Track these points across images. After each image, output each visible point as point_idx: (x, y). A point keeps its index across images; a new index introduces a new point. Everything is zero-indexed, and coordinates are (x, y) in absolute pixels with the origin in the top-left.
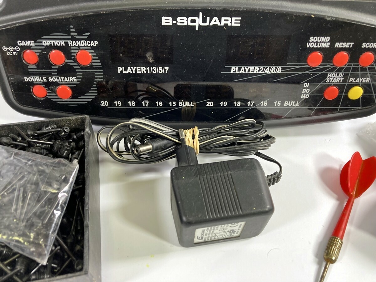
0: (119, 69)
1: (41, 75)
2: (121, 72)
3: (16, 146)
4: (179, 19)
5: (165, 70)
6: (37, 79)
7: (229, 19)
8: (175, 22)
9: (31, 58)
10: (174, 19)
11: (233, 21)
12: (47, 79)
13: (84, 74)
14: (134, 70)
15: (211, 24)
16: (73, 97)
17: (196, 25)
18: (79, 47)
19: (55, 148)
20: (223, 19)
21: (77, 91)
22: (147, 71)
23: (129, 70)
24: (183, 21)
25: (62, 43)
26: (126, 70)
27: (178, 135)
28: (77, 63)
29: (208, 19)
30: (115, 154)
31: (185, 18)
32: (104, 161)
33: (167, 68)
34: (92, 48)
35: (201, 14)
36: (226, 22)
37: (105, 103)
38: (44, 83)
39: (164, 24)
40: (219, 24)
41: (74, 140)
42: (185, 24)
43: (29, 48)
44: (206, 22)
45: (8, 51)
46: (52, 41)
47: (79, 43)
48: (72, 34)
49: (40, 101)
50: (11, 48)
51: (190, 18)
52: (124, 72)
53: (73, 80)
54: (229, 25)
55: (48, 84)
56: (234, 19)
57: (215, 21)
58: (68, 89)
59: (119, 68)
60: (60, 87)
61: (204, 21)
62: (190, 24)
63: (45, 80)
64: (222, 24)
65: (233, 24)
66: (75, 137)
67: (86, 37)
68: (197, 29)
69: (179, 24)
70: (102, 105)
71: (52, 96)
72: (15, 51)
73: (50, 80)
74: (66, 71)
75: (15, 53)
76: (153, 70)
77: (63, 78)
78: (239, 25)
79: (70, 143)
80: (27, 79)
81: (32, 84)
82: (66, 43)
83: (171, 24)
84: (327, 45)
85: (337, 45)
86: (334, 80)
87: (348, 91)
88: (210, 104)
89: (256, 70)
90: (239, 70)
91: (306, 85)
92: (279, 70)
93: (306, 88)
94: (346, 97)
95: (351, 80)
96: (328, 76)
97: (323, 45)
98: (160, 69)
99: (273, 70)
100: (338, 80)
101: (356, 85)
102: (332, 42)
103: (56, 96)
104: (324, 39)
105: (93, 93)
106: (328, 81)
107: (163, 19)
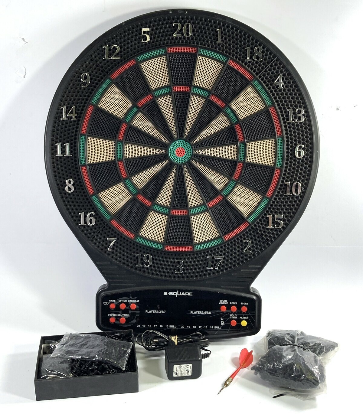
0: (146, 311)
1: (115, 313)
4: (170, 293)
6: (113, 315)
7: (188, 293)
9: (113, 306)
10: (168, 293)
12: (117, 315)
13: (132, 313)
14: (152, 311)
16: (126, 322)
17: (176, 295)
20: (186, 293)
21: (128, 320)
22: (157, 312)
23: (150, 312)
24: (171, 294)
25: (126, 301)
26: (149, 311)
28: (130, 308)
29: (181, 293)
31: (172, 292)
33: (165, 311)
34: (137, 303)
35: (178, 291)
37: (138, 326)
38: (115, 316)
39: (164, 294)
43: (113, 303)
46: (122, 300)
47: (132, 301)
48: (130, 297)
49: (112, 324)
50: (106, 303)
51: (174, 293)
53: (127, 315)
54: (188, 295)
55: (117, 317)
56: (190, 293)
57: (183, 294)
58: (125, 319)
61: (179, 294)
62: (174, 295)
64: (186, 295)
65: (190, 295)
67: (135, 299)
68: (177, 296)
71: (117, 323)
73: (118, 315)
74: (125, 311)
75: (107, 305)
76: (159, 312)
77: (123, 315)
78: (192, 295)
80: (109, 315)
81: (111, 317)
82: (127, 301)
83: (167, 294)
84: (227, 303)
85: (231, 303)
86: (234, 318)
87: (240, 322)
88: (183, 327)
89: (201, 312)
90: (194, 312)
91: (222, 319)
92: (210, 313)
93: (223, 321)
94: (241, 325)
95: (240, 317)
96: (231, 315)
97: (226, 303)
98: (162, 311)
99: (207, 313)
100: (235, 317)
101: (243, 320)
102: (229, 302)
103: (119, 322)
104: (225, 301)
105: (135, 321)
106: (231, 318)
107: (164, 292)
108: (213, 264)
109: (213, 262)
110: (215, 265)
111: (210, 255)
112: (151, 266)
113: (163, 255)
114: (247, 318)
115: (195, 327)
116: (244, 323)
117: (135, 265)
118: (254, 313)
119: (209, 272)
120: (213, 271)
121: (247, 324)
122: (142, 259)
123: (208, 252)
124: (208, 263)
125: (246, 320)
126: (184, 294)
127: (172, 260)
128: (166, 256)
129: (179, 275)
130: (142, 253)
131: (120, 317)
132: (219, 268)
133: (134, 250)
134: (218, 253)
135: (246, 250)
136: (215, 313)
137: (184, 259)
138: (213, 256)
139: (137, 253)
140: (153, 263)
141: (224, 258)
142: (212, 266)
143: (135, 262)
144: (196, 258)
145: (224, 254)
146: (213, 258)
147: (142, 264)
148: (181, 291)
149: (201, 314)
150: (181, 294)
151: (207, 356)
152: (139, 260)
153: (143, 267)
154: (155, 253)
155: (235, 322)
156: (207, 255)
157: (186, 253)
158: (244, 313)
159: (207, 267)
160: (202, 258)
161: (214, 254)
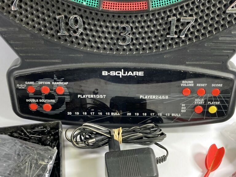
1: (36, 98)
2: (80, 97)
3: (21, 138)
4: (111, 72)
5: (104, 96)
6: (33, 100)
7: (138, 72)
8: (109, 74)
10: (109, 72)
11: (140, 73)
12: (39, 101)
13: (59, 98)
14: (87, 96)
15: (128, 75)
16: (52, 110)
17: (120, 75)
18: (58, 85)
19: (43, 140)
20: (134, 72)
21: (55, 107)
22: (94, 97)
23: (84, 96)
24: (113, 73)
25: (49, 83)
26: (82, 96)
27: (110, 133)
28: (56, 92)
29: (126, 72)
30: (75, 143)
31: (115, 72)
32: (67, 146)
33: (105, 96)
34: (65, 85)
35: (123, 70)
36: (136, 74)
37: (69, 113)
38: (37, 102)
39: (103, 74)
40: (132, 75)
41: (52, 135)
42: (115, 75)
43: (31, 85)
44: (125, 74)
45: (20, 86)
46: (44, 82)
47: (58, 83)
48: (54, 79)
49: (33, 112)
51: (117, 72)
52: (81, 97)
53: (53, 101)
54: (138, 75)
55: (38, 103)
56: (140, 72)
57: (130, 73)
58: (50, 105)
59: (78, 95)
60: (45, 105)
61: (124, 73)
62: (117, 75)
63: (37, 101)
64: (134, 75)
65: (140, 75)
66: (53, 133)
67: (62, 80)
68: (121, 77)
69: (111, 75)
70: (68, 114)
71: (40, 109)
72: (23, 86)
73: (40, 101)
74: (49, 96)
75: (23, 88)
76: (97, 96)
77: (47, 100)
78: (143, 75)
79: (50, 136)
80: (27, 100)
81: (30, 103)
82: (51, 83)
83: (107, 74)
84: (193, 85)
85: (198, 85)
86: (199, 103)
87: (208, 108)
88: (129, 114)
89: (154, 97)
90: (144, 97)
91: (183, 105)
92: (167, 97)
93: (184, 107)
94: (208, 112)
95: (209, 102)
96: (196, 100)
97: (190, 85)
98: (101, 96)
99: (163, 97)
100: (201, 103)
101: (213, 105)
102: (195, 83)
103: (43, 109)
104: (190, 82)
105: (63, 108)
106: (196, 103)
107: (103, 72)
108: (178, 31)
109: (177, 27)
110: (180, 31)
111: (174, 15)
112: (82, 34)
113: (99, 17)
114: (219, 103)
115: (146, 114)
116: (213, 110)
117: (58, 32)
118: (229, 98)
119: (170, 42)
120: (177, 40)
121: (217, 111)
122: (67, 24)
123: (170, 11)
124: (169, 29)
125: (217, 106)
126: (132, 74)
127: (114, 25)
128: (105, 17)
129: (125, 47)
130: (66, 14)
131: (43, 103)
132: (186, 35)
133: (54, 9)
134: (186, 12)
135: (233, 7)
136: (175, 97)
137: (133, 22)
138: (178, 17)
139: (59, 14)
140: (85, 29)
141: (196, 20)
142: (176, 33)
143: (57, 28)
144: (151, 21)
145: (196, 14)
146: (178, 20)
147: (68, 30)
148: (126, 69)
149: (154, 99)
150: (128, 74)
151: (163, 159)
152: (62, 25)
153: (70, 36)
154: (87, 14)
155: (200, 108)
156: (169, 17)
157: (135, 14)
158: (215, 97)
159: (168, 34)
160: (161, 21)
161: (180, 14)
